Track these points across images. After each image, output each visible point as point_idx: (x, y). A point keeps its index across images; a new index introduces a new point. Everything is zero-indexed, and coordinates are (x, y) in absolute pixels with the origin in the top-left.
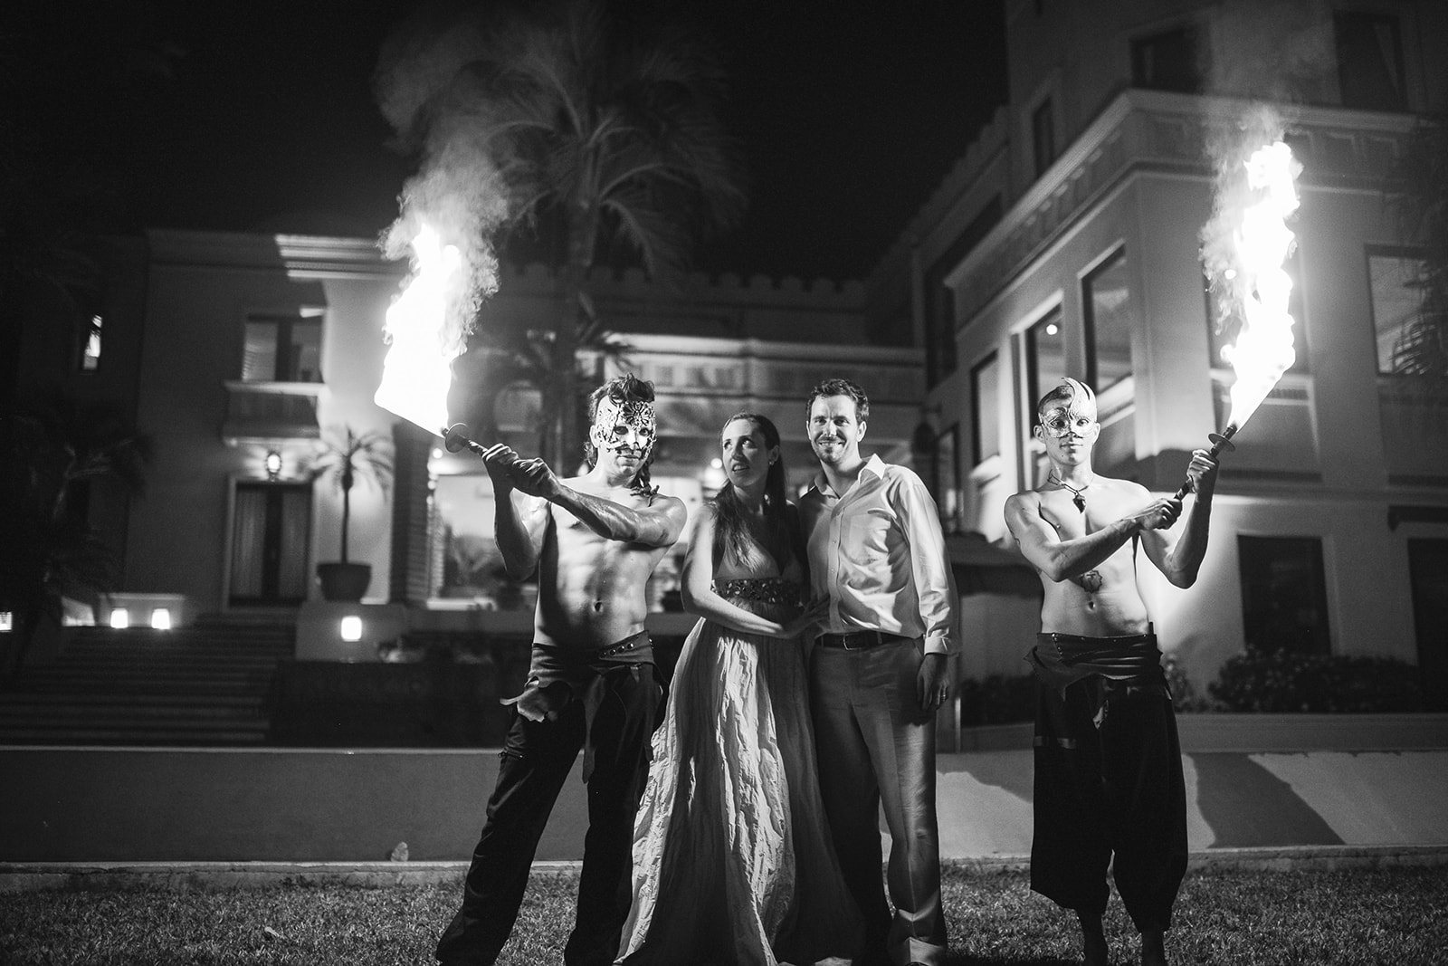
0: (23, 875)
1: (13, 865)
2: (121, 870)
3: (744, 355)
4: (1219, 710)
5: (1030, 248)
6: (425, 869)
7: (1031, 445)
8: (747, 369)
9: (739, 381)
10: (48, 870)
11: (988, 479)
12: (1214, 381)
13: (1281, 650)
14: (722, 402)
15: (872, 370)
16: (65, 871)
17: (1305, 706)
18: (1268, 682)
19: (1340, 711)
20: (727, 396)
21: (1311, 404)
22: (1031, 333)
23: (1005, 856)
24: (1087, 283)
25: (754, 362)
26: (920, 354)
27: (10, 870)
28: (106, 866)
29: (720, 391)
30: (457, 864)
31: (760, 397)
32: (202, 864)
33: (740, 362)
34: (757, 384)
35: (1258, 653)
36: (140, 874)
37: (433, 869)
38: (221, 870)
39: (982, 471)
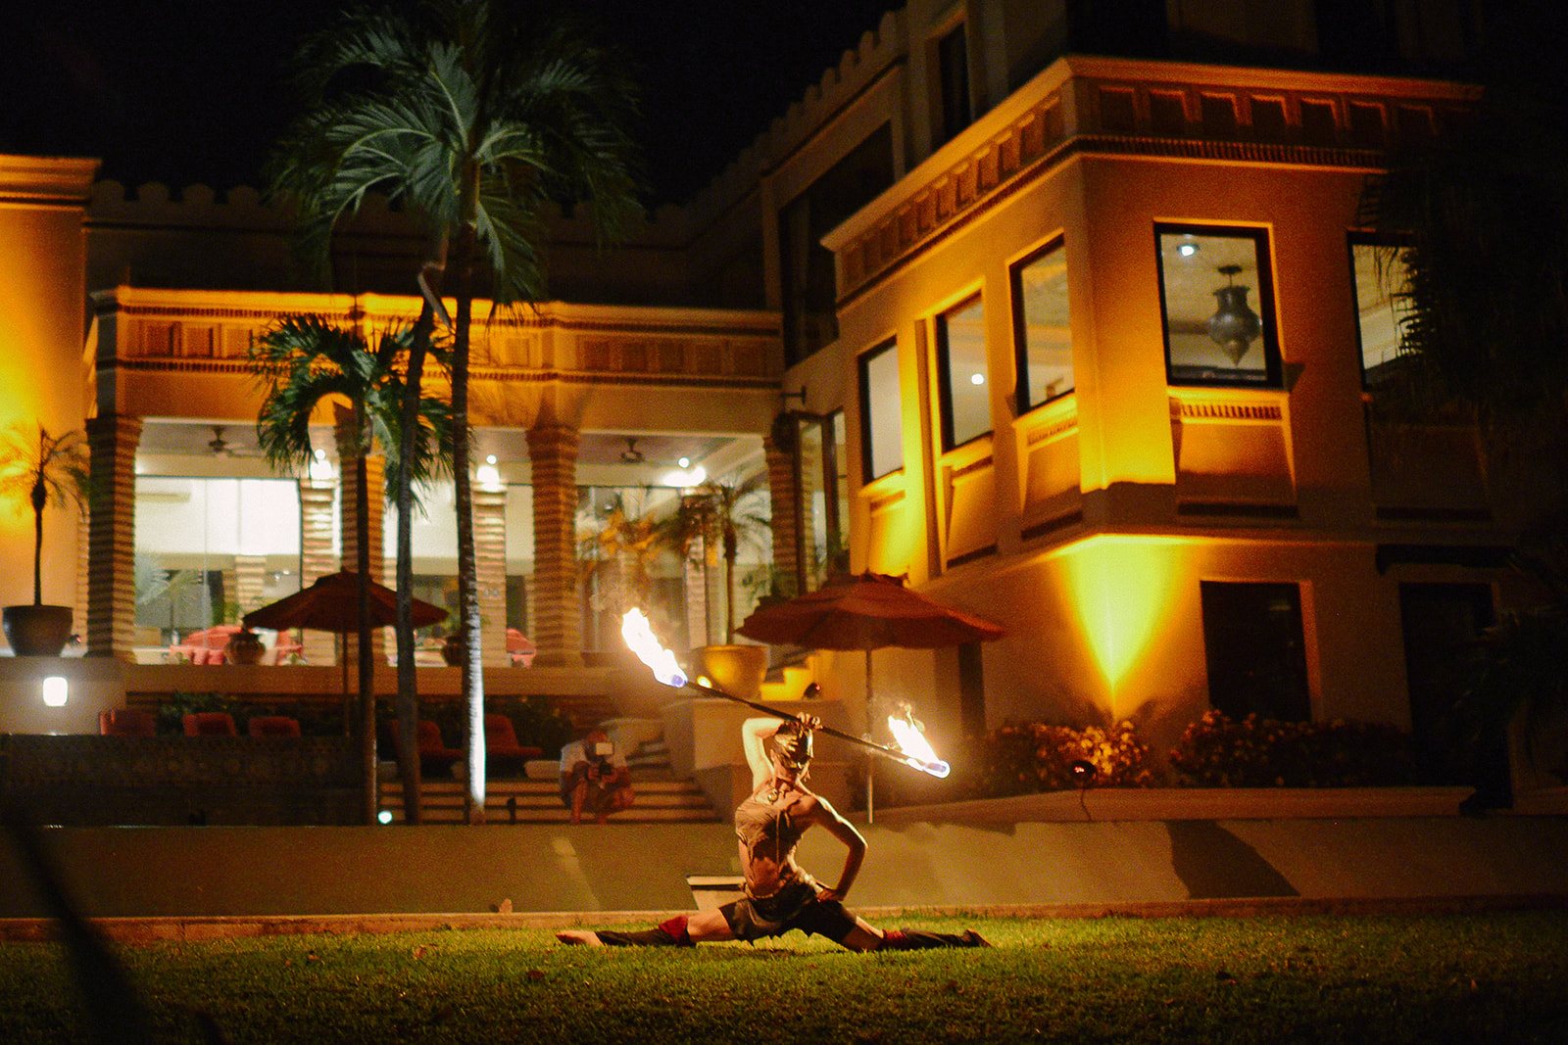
0: (225, 926)
1: (218, 918)
2: (303, 921)
3: (545, 322)
4: (1182, 785)
5: (941, 217)
6: (544, 918)
7: (942, 461)
8: (548, 340)
9: (538, 358)
10: (246, 922)
11: (884, 496)
12: (1171, 398)
13: (1252, 716)
14: (516, 384)
15: (712, 339)
16: (259, 922)
17: (1280, 780)
18: (1237, 754)
19: (1320, 786)
20: (522, 377)
21: (1285, 425)
22: (941, 320)
23: (1014, 905)
24: (1016, 271)
25: (557, 330)
26: (774, 318)
27: (215, 922)
28: (291, 918)
29: (512, 371)
30: (570, 914)
31: (567, 379)
32: (366, 916)
33: (539, 331)
34: (564, 359)
35: (1226, 719)
36: (318, 924)
37: (551, 917)
38: (383, 921)
39: (879, 487)
